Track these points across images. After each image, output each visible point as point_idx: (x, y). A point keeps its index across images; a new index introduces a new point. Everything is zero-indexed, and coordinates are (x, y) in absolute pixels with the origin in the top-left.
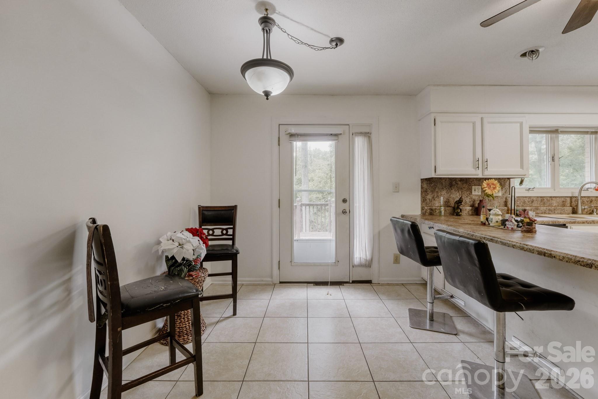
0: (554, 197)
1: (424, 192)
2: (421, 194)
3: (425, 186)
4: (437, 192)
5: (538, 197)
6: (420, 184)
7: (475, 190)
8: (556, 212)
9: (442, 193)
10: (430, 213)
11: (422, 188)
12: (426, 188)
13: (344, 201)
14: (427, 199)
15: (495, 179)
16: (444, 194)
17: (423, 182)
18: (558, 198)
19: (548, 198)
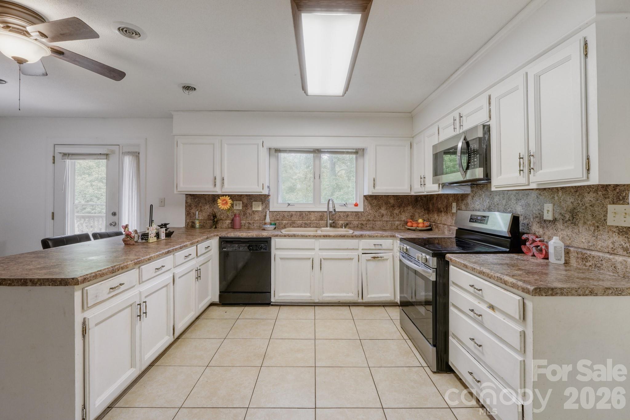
0: (312, 212)
1: (188, 207)
2: (185, 208)
3: (189, 201)
4: (201, 206)
5: (297, 212)
6: (185, 199)
7: (236, 205)
8: (312, 226)
9: (205, 208)
10: (192, 225)
11: (186, 202)
12: (190, 203)
13: (114, 214)
14: (191, 213)
15: (229, 195)
16: (207, 208)
17: (187, 197)
18: (316, 213)
19: (307, 213)
